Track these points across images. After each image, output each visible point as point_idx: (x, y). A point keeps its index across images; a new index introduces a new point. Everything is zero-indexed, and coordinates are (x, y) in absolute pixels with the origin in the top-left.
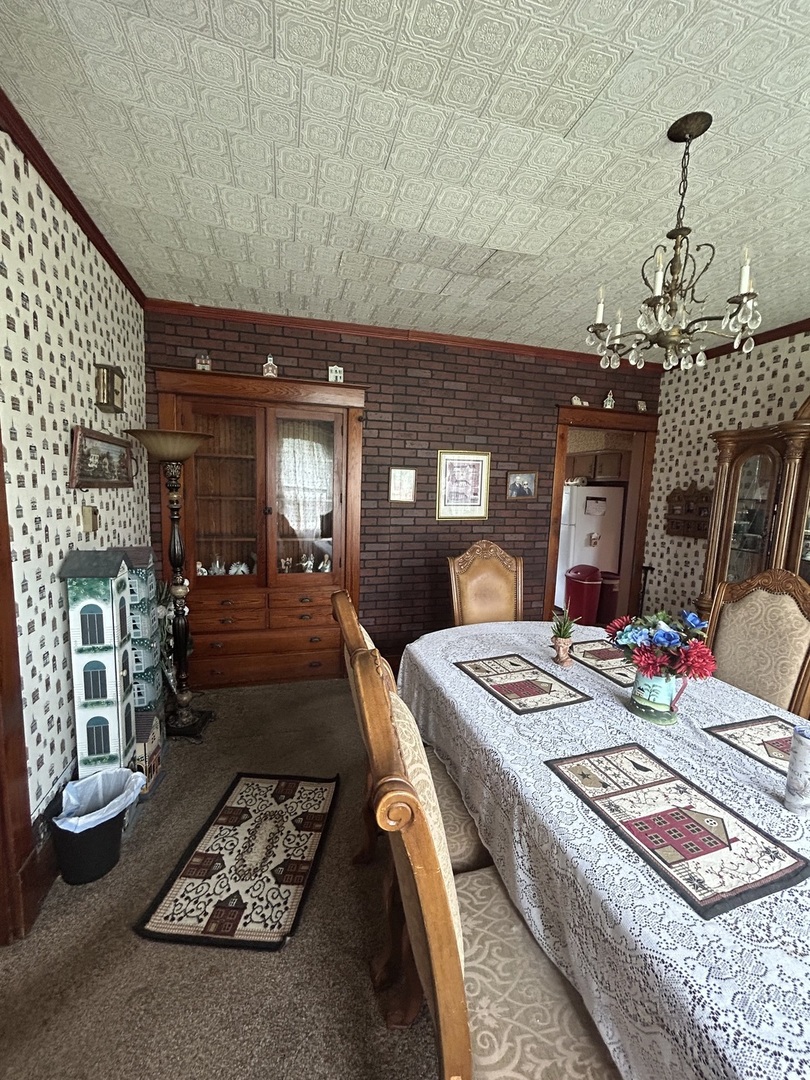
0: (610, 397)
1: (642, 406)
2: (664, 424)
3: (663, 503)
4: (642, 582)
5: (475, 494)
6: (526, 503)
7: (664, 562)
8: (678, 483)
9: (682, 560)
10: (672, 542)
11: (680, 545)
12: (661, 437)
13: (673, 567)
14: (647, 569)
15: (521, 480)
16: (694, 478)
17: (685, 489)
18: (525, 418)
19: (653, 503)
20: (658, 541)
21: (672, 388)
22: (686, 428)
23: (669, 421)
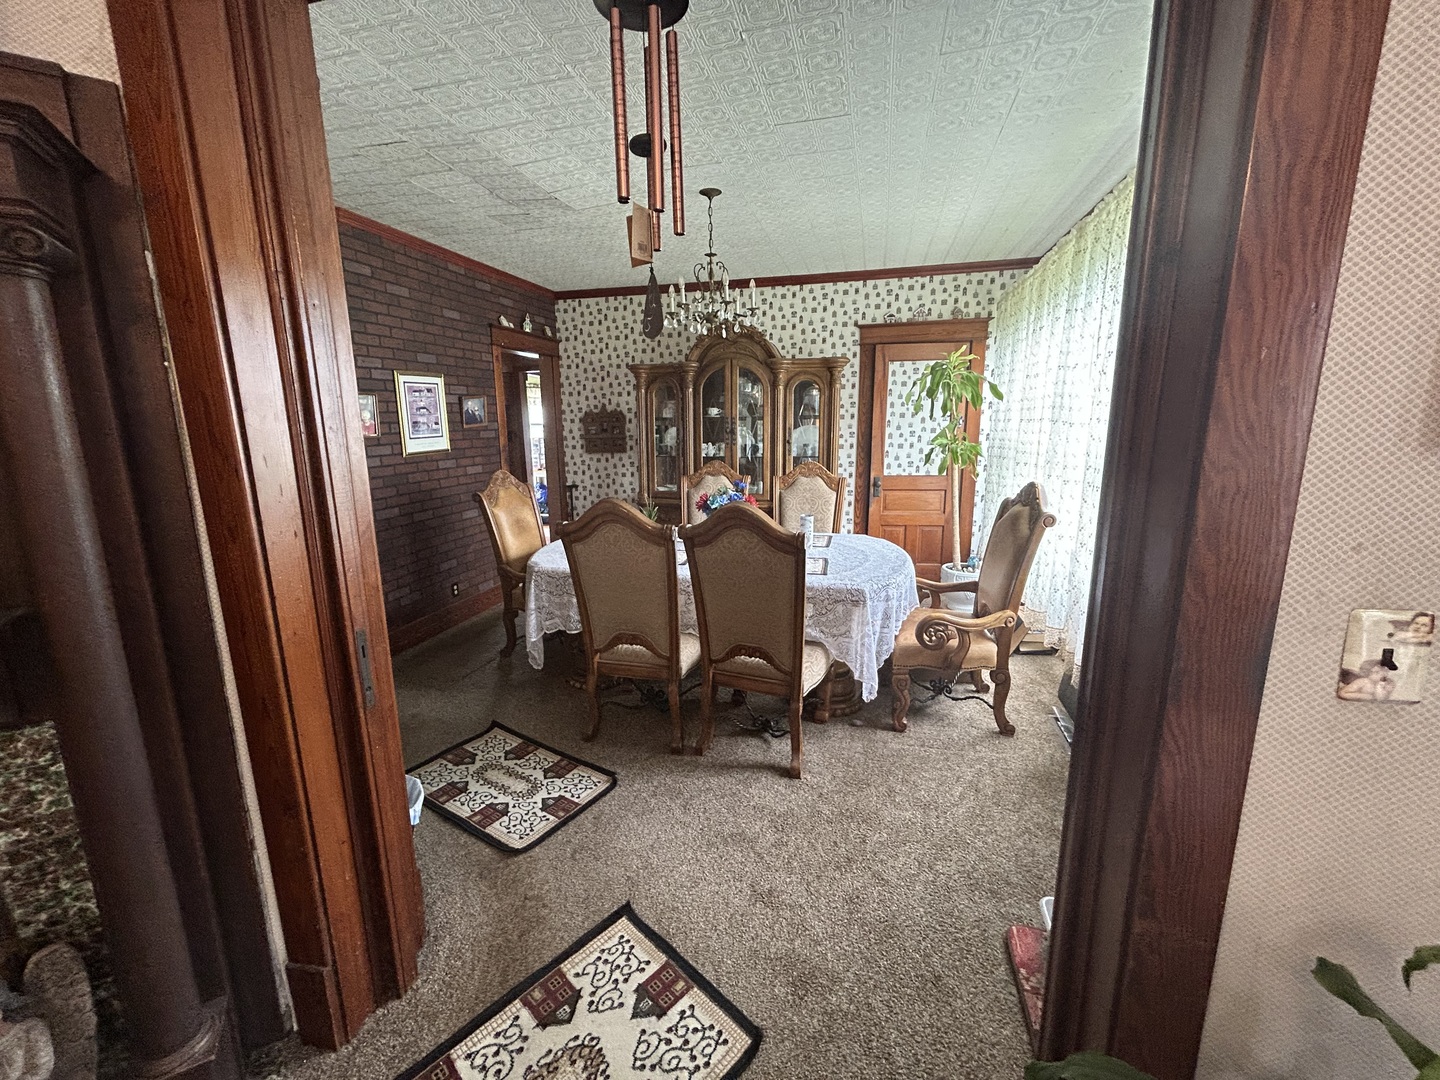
0: (528, 320)
1: (549, 333)
2: (566, 351)
3: (577, 425)
4: (569, 500)
5: (437, 423)
6: (478, 431)
7: (586, 478)
8: (588, 406)
9: (603, 474)
10: (591, 459)
11: (599, 460)
12: (564, 362)
13: (596, 481)
14: (571, 487)
15: (473, 406)
16: (603, 401)
17: (595, 411)
18: (466, 336)
19: (567, 425)
20: (578, 460)
21: (568, 317)
22: (588, 356)
23: (570, 348)
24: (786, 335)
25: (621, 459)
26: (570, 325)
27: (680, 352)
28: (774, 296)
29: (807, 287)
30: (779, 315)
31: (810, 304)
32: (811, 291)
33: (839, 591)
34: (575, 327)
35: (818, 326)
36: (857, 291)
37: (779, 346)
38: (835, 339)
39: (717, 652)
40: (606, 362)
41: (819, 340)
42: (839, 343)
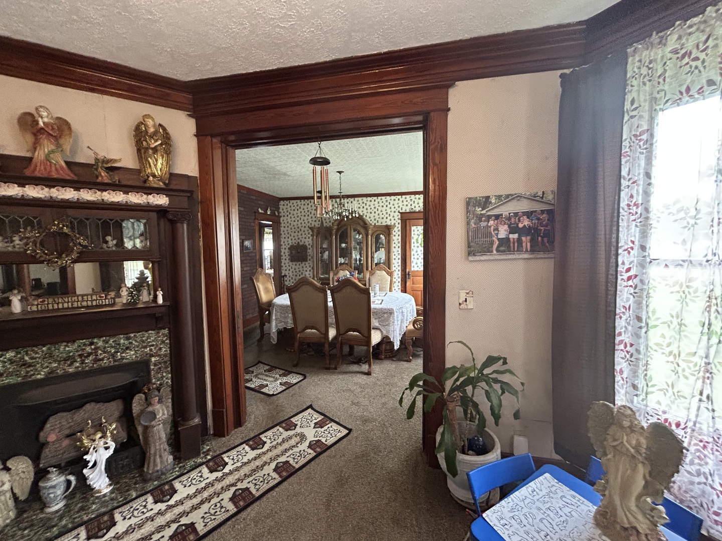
0: (269, 209)
1: (277, 214)
2: (283, 221)
3: (287, 251)
4: (283, 280)
6: (249, 253)
7: (291, 272)
8: (292, 243)
9: (298, 270)
10: (293, 264)
11: (296, 265)
12: (282, 225)
13: (295, 273)
14: (284, 276)
15: (247, 243)
16: (298, 241)
17: (295, 245)
19: (283, 251)
20: (287, 265)
21: (284, 208)
22: (292, 223)
23: (285, 220)
24: (372, 215)
25: (305, 264)
26: (285, 210)
27: (330, 222)
28: (367, 201)
29: (380, 198)
30: (369, 208)
31: (381, 204)
32: (381, 199)
33: (385, 309)
34: (287, 211)
35: (384, 213)
36: (399, 200)
37: (369, 220)
38: (391, 217)
39: (342, 331)
40: (300, 225)
41: (385, 218)
42: (392, 219)
